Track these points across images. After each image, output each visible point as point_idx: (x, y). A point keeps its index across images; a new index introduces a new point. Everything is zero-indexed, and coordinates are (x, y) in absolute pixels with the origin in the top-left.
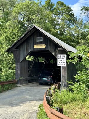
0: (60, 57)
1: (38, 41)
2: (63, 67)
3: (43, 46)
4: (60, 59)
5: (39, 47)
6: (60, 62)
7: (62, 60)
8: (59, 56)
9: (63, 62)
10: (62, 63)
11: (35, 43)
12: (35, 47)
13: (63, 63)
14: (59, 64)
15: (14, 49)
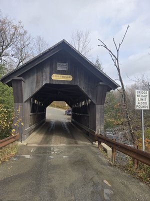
0: (139, 94)
1: (59, 69)
2: (144, 111)
3: (68, 78)
4: (140, 98)
6: (140, 102)
7: (142, 100)
8: (137, 92)
9: (145, 102)
11: (54, 71)
12: (53, 78)
13: (145, 105)
14: (138, 105)
15: (16, 78)
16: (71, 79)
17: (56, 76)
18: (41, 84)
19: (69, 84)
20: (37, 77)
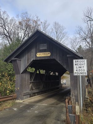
0: (77, 63)
1: (41, 49)
2: (82, 76)
3: (48, 54)
4: (77, 66)
5: (43, 56)
6: (78, 69)
7: (80, 67)
8: (75, 61)
9: (83, 69)
10: (81, 72)
11: (38, 51)
12: (38, 56)
13: (83, 72)
14: (76, 72)
15: (13, 59)
16: (49, 55)
17: (39, 54)
18: (30, 60)
19: (49, 58)
20: (28, 56)
